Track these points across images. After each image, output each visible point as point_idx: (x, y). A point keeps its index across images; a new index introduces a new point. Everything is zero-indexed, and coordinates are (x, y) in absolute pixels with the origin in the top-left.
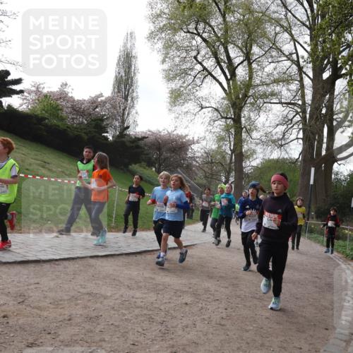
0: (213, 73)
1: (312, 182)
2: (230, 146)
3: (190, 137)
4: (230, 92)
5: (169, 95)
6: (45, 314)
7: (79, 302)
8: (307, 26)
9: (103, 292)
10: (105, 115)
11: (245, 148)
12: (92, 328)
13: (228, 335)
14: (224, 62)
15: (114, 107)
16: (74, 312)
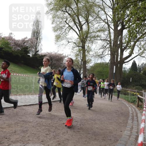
0: (73, 28)
1: (114, 72)
2: (81, 58)
3: (64, 55)
4: (80, 36)
5: (55, 37)
6: (5, 130)
7: (19, 124)
8: (111, 8)
9: (29, 120)
10: (28, 46)
11: (87, 58)
12: (25, 135)
13: (81, 136)
14: (78, 23)
15: (32, 43)
16: (17, 129)
